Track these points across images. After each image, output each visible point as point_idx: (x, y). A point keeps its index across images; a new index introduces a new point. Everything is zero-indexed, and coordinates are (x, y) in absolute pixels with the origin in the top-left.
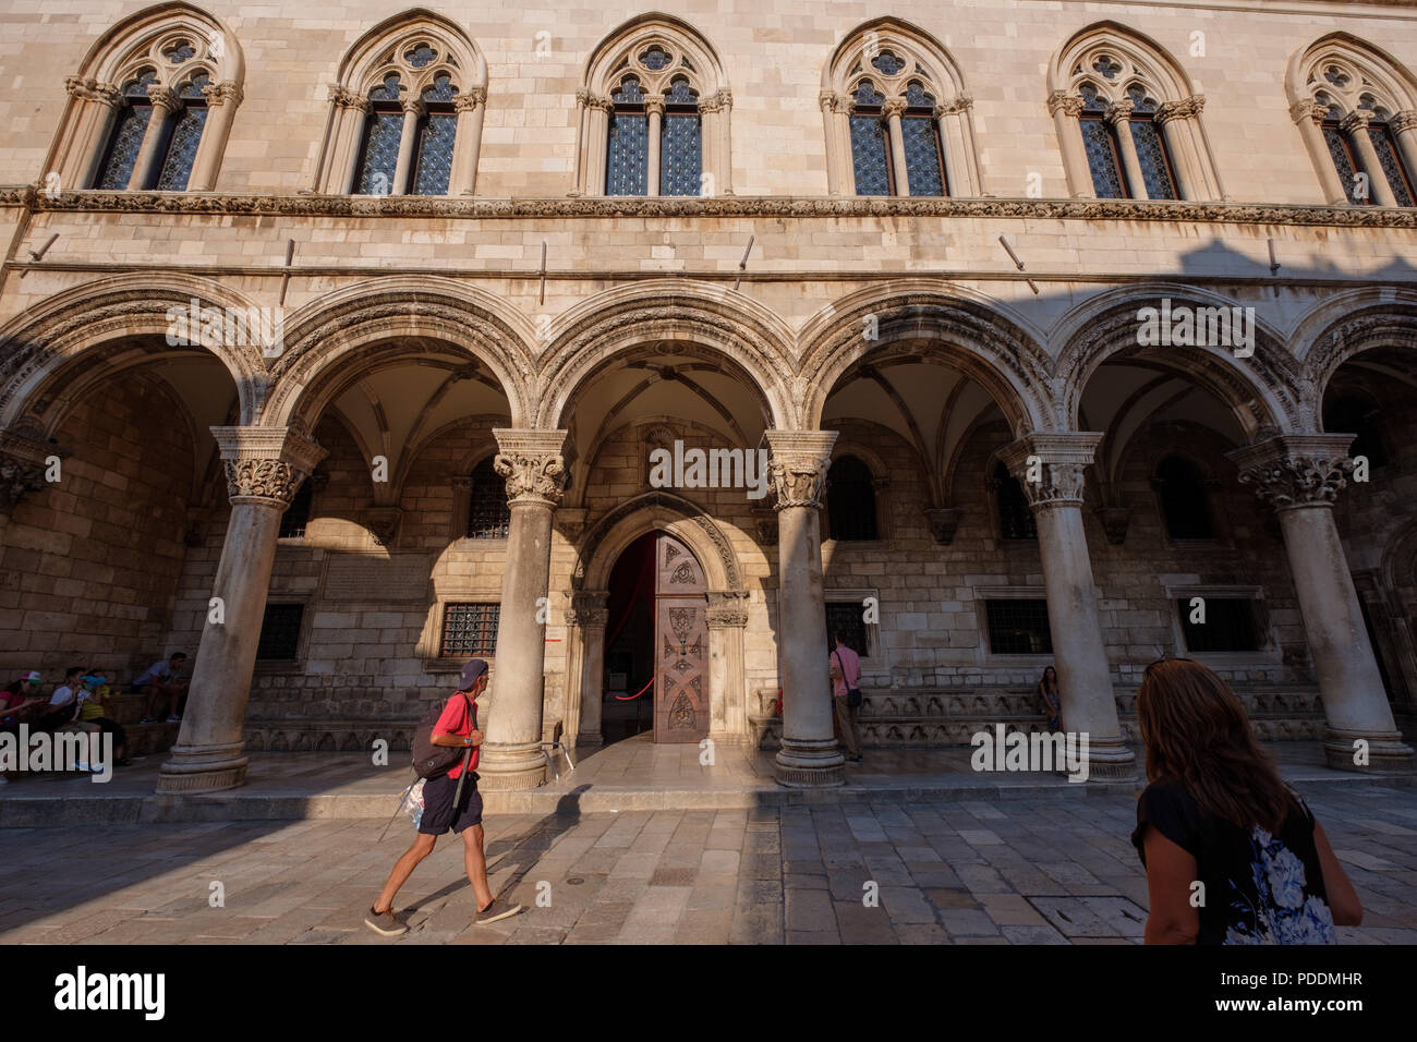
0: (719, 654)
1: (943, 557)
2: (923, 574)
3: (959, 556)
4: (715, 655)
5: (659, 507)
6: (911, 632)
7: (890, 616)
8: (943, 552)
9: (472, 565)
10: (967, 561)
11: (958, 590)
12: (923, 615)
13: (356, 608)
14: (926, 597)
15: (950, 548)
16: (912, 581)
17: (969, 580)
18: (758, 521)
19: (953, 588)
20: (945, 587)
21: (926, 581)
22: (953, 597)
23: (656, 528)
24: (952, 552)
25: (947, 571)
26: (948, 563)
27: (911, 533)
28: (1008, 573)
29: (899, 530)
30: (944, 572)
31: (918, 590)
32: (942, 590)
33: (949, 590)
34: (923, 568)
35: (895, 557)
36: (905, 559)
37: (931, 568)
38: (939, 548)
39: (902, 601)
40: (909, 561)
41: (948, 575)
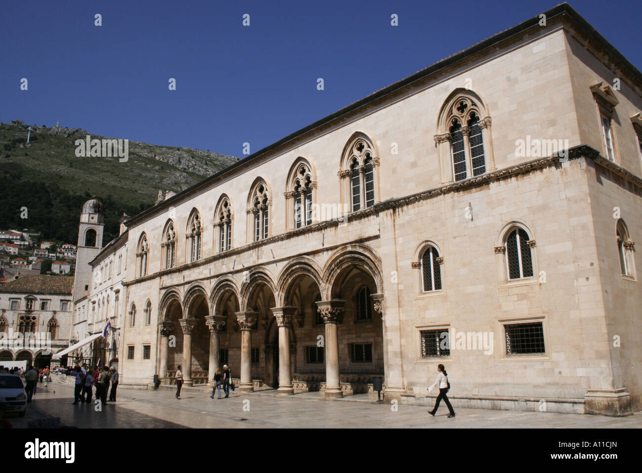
3: (344, 328)
10: (346, 330)
11: (344, 340)
13: (234, 349)
15: (342, 325)
17: (346, 337)
18: (297, 320)
22: (342, 343)
26: (341, 330)
28: (356, 333)
33: (341, 340)
41: (341, 335)
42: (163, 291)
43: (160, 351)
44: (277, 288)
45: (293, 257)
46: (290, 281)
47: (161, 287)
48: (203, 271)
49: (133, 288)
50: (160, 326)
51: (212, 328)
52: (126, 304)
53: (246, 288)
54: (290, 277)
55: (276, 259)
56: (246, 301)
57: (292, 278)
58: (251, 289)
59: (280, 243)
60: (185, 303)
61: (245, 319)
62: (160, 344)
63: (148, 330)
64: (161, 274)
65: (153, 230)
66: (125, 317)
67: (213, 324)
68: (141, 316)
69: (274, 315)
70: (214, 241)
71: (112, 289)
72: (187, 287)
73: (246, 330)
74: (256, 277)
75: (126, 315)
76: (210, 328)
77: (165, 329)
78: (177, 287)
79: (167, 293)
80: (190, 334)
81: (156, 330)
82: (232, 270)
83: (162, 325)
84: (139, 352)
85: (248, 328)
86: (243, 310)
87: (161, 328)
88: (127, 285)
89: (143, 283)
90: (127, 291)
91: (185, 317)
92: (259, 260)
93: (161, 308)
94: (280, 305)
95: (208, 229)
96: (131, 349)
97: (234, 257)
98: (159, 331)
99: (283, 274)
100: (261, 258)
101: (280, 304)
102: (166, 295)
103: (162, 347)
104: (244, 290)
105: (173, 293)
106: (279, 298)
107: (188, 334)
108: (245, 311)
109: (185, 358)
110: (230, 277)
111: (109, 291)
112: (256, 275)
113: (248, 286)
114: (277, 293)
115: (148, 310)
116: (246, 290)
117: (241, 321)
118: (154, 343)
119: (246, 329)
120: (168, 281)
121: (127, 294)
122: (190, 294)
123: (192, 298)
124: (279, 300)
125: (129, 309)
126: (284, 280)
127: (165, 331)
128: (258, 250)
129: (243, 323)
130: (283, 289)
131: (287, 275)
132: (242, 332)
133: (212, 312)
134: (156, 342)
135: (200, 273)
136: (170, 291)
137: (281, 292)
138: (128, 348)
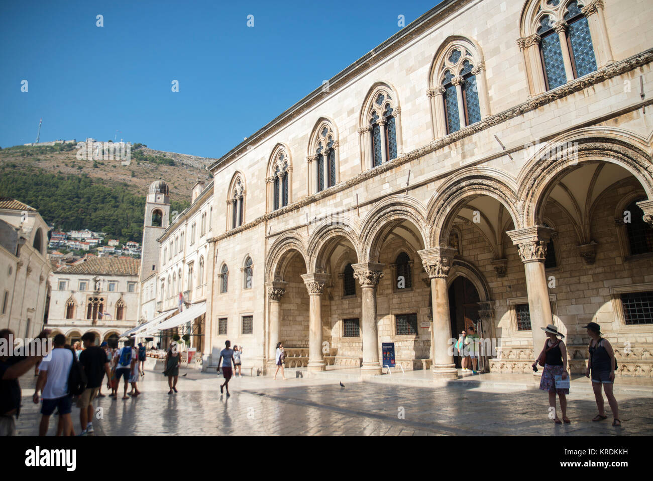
0: (487, 331)
1: (590, 272)
2: (580, 283)
3: (600, 270)
4: (485, 331)
5: (457, 266)
6: (574, 315)
7: (563, 307)
8: (591, 269)
9: (399, 299)
10: (605, 272)
11: (600, 290)
12: (581, 306)
14: (581, 296)
15: (594, 266)
16: (573, 287)
17: (606, 284)
18: (495, 266)
19: (597, 289)
20: (593, 289)
21: (581, 287)
22: (598, 295)
23: (458, 275)
24: (595, 268)
25: (593, 280)
26: (594, 275)
27: (572, 260)
28: (631, 277)
29: (565, 260)
30: (592, 280)
31: (577, 292)
32: (591, 290)
33: (595, 290)
34: (579, 280)
35: (564, 275)
36: (569, 276)
37: (584, 279)
38: (588, 267)
39: (569, 299)
40: (571, 277)
41: (594, 282)
42: (272, 241)
43: (269, 322)
44: (519, 195)
45: (558, 134)
46: (548, 178)
47: (268, 235)
48: (341, 201)
49: (222, 245)
50: (267, 288)
51: (368, 281)
52: (214, 266)
53: (439, 209)
54: (549, 172)
55: (507, 149)
56: (439, 231)
57: (553, 174)
58: (448, 209)
59: (518, 119)
60: (311, 252)
61: (439, 259)
62: (269, 312)
63: (248, 294)
64: (267, 219)
65: (251, 166)
66: (213, 282)
67: (368, 275)
68: (236, 277)
69: (515, 243)
70: (363, 154)
71: (184, 261)
72: (313, 229)
73: (441, 277)
74: (463, 187)
75: (213, 278)
76: (361, 281)
77: (276, 292)
78: (295, 231)
79: (277, 242)
80: (319, 295)
81: (263, 293)
82: (404, 186)
83: (272, 286)
84: (234, 326)
85: (443, 272)
86: (434, 246)
87: (270, 289)
88: (214, 241)
89: (239, 235)
90: (215, 250)
91: (312, 270)
92: (467, 160)
93: (268, 264)
94: (528, 225)
95: (348, 140)
96: (223, 321)
97: (407, 166)
98: (267, 295)
99: (531, 170)
100: (473, 155)
101: (528, 222)
102: (276, 245)
103: (271, 316)
104: (435, 213)
105: (288, 241)
106: (525, 213)
107: (317, 295)
108: (438, 247)
109: (313, 329)
110: (401, 198)
111: (181, 265)
112: (464, 184)
113: (443, 205)
114: (519, 204)
115: (248, 270)
116: (438, 212)
117: (433, 263)
118: (260, 311)
119: (440, 275)
120: (277, 226)
121: (214, 253)
122: (320, 238)
123: (322, 244)
124: (525, 217)
125: (218, 270)
126: (535, 181)
127: (276, 294)
128: (463, 145)
129: (435, 265)
130: (532, 196)
131: (543, 170)
132: (433, 280)
133: (365, 258)
134: (262, 310)
135: (336, 205)
136: (282, 238)
137: (528, 201)
138: (217, 321)
